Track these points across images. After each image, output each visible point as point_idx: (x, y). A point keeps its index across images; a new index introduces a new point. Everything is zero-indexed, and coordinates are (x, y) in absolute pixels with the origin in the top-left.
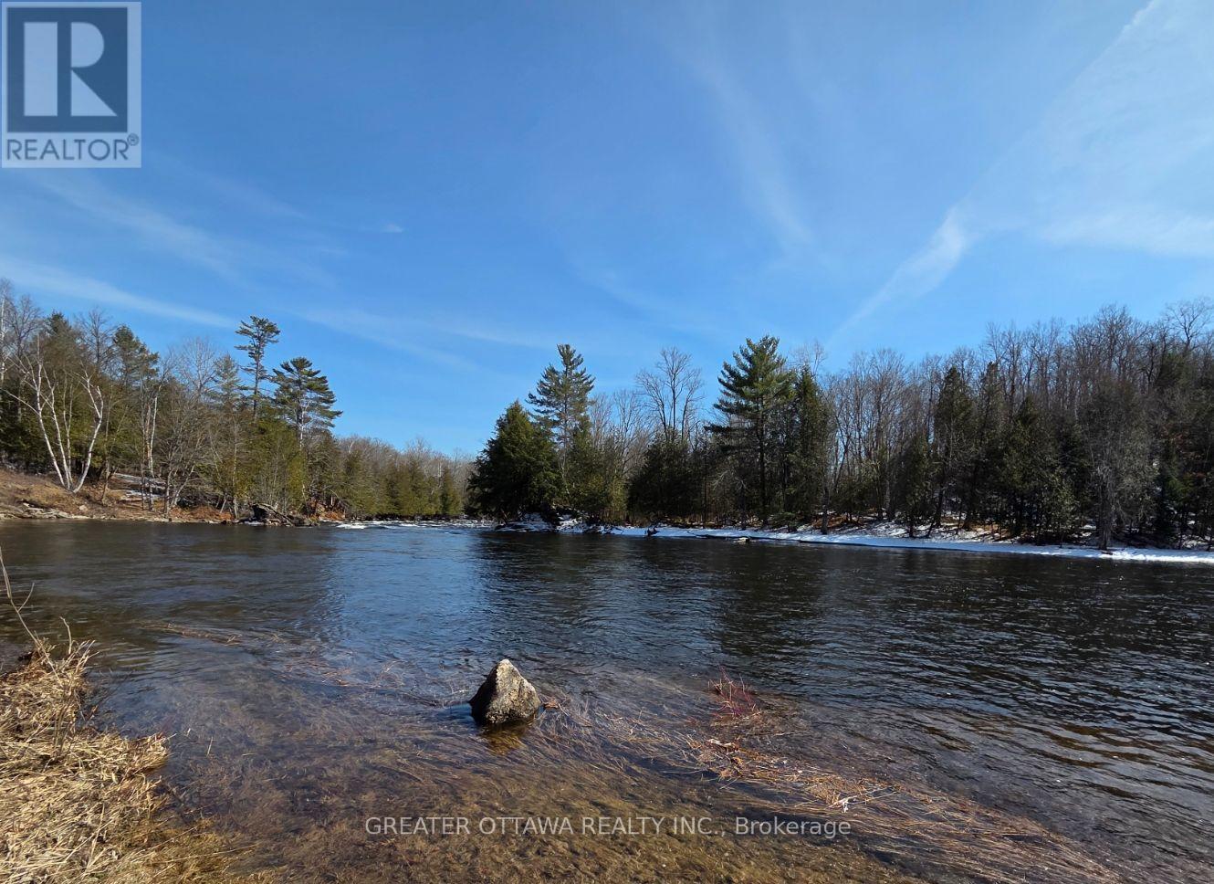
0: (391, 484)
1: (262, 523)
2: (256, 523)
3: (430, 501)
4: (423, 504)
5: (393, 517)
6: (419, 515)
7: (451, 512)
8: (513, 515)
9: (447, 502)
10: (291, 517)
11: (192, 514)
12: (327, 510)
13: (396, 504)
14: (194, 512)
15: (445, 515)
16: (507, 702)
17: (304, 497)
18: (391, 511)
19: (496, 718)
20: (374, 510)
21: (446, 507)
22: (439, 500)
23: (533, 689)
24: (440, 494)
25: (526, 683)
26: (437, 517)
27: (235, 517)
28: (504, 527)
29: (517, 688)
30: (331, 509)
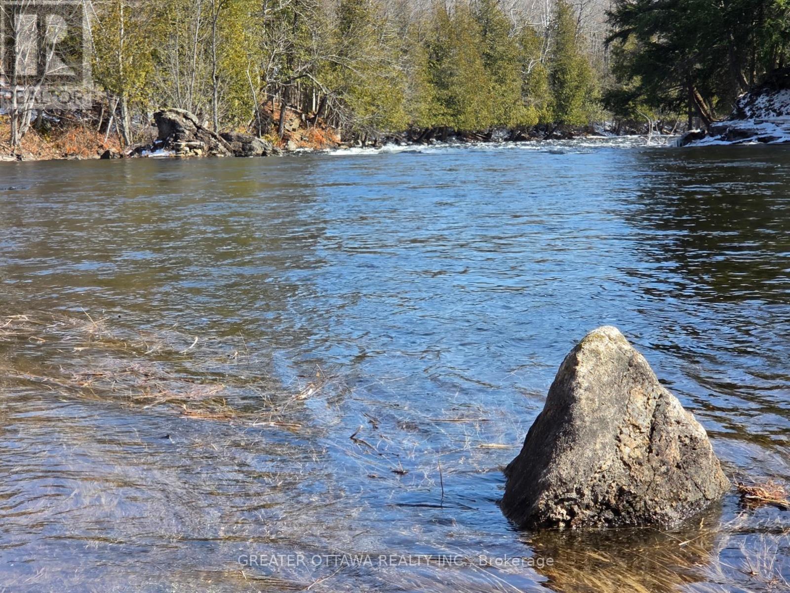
0: (437, 53)
1: (172, 153)
2: (162, 153)
3: (525, 92)
4: (510, 98)
5: (442, 134)
6: (501, 127)
7: (576, 115)
8: (727, 103)
9: (566, 91)
10: (227, 137)
11: (58, 146)
12: (303, 125)
13: (450, 102)
14: (59, 141)
15: (560, 123)
16: (609, 461)
17: (257, 96)
18: (441, 121)
19: (571, 513)
20: (402, 119)
21: (561, 106)
22: (545, 86)
23: (700, 432)
24: (548, 71)
25: (676, 407)
26: (543, 131)
27: (126, 144)
28: (700, 136)
29: (645, 423)
30: (312, 121)
